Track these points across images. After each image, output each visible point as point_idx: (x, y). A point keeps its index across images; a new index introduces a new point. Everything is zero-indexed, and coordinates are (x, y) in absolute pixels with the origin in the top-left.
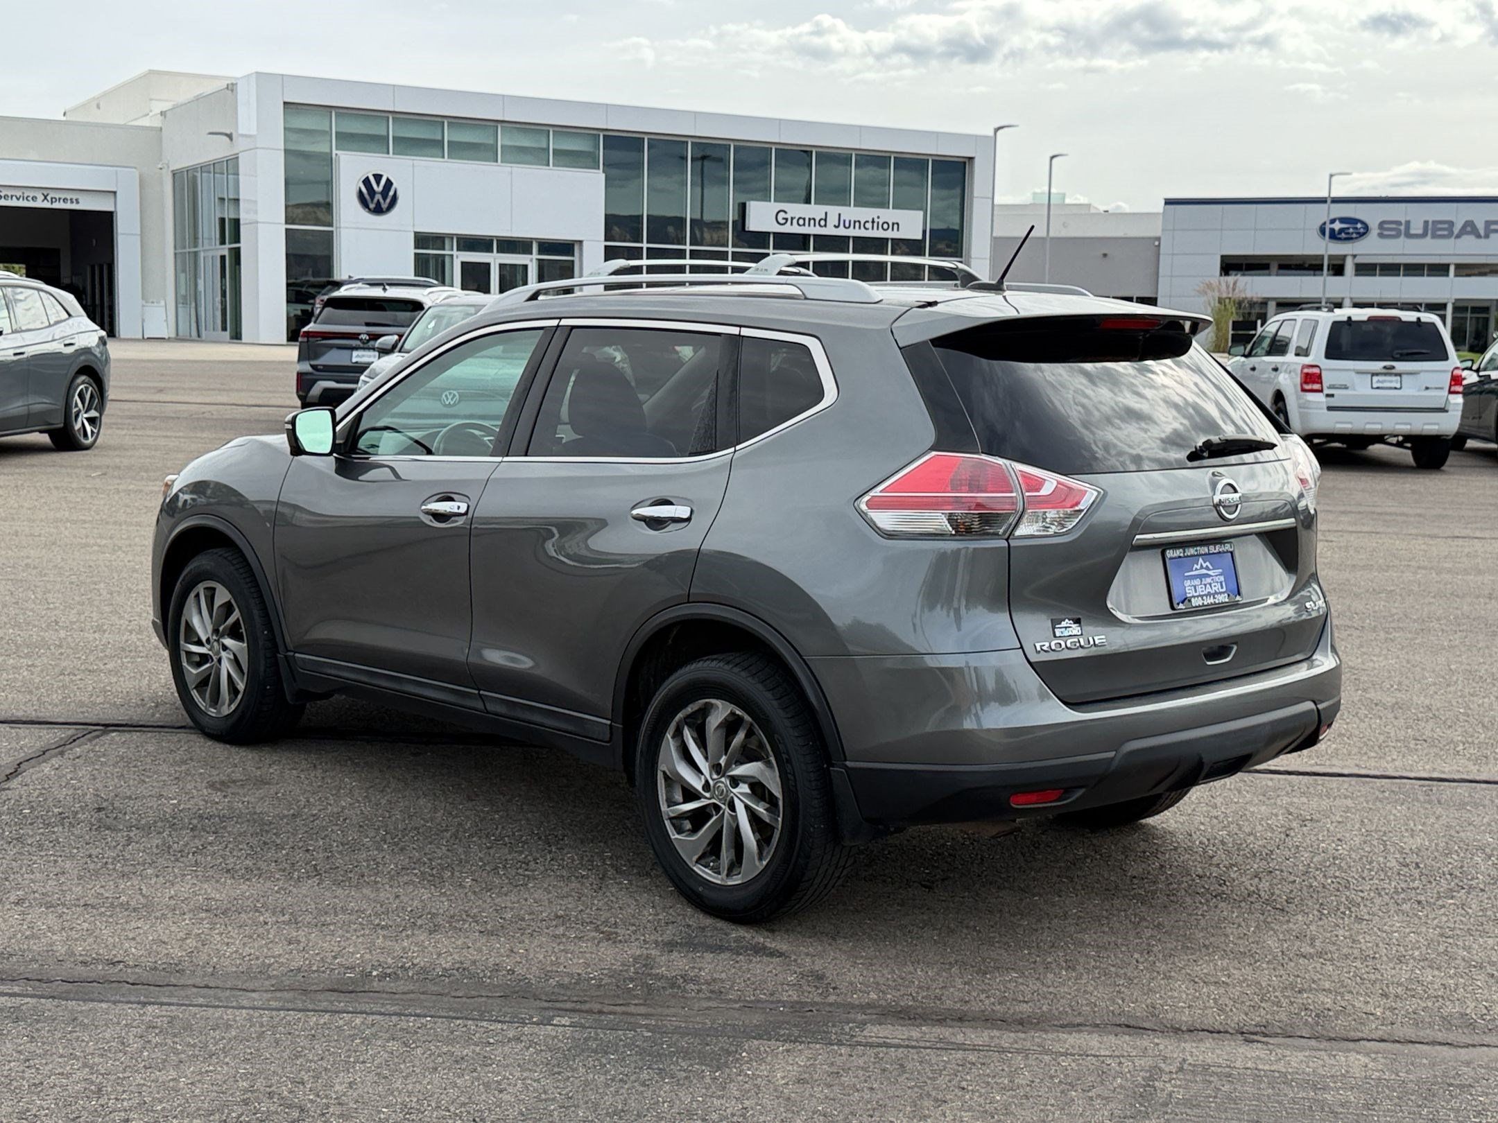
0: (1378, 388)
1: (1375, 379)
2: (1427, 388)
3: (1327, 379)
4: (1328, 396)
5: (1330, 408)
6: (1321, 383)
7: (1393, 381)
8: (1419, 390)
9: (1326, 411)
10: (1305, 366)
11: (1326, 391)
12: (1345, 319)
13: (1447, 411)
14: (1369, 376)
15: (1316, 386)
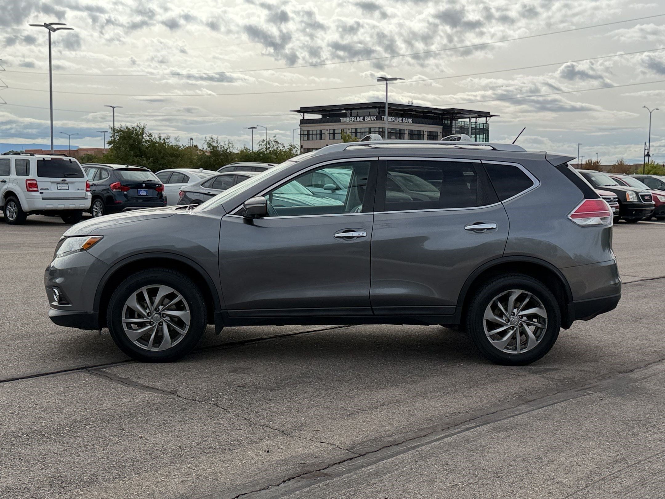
0: (60, 189)
1: (58, 185)
2: (78, 189)
3: (39, 185)
4: (41, 193)
5: (43, 199)
6: (37, 187)
7: (65, 186)
8: (76, 190)
9: (41, 200)
10: (27, 180)
11: (40, 191)
12: (42, 159)
13: (87, 199)
14: (56, 184)
15: (35, 189)
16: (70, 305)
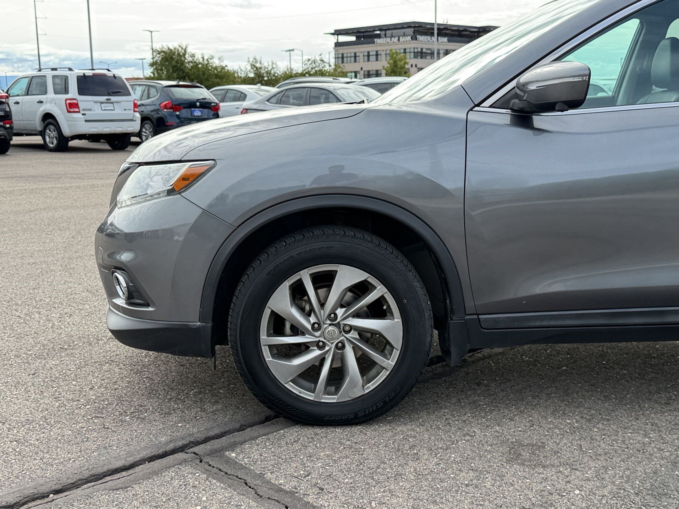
0: (104, 110)
1: (103, 105)
2: (125, 110)
3: (80, 104)
4: (83, 114)
5: (86, 121)
6: (78, 108)
7: (110, 106)
8: (122, 111)
9: (84, 122)
10: (66, 100)
11: (82, 112)
12: (82, 75)
13: (135, 121)
14: (100, 104)
15: (76, 110)
16: (150, 309)
